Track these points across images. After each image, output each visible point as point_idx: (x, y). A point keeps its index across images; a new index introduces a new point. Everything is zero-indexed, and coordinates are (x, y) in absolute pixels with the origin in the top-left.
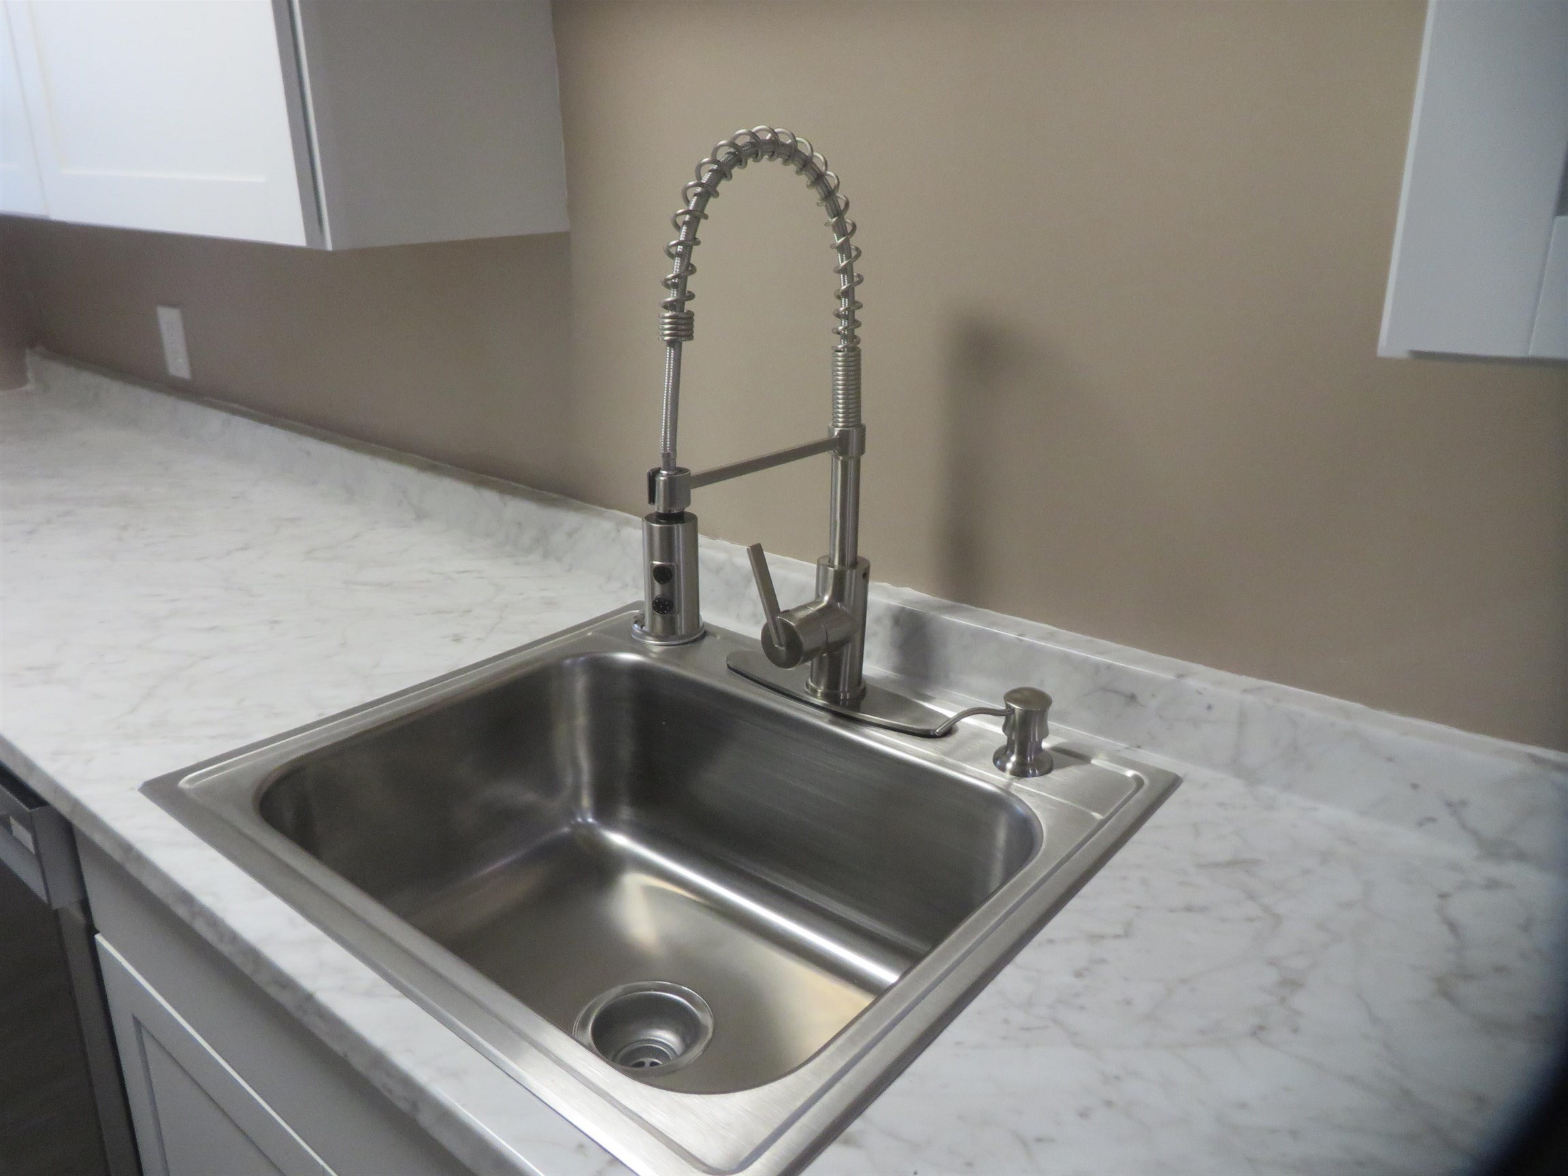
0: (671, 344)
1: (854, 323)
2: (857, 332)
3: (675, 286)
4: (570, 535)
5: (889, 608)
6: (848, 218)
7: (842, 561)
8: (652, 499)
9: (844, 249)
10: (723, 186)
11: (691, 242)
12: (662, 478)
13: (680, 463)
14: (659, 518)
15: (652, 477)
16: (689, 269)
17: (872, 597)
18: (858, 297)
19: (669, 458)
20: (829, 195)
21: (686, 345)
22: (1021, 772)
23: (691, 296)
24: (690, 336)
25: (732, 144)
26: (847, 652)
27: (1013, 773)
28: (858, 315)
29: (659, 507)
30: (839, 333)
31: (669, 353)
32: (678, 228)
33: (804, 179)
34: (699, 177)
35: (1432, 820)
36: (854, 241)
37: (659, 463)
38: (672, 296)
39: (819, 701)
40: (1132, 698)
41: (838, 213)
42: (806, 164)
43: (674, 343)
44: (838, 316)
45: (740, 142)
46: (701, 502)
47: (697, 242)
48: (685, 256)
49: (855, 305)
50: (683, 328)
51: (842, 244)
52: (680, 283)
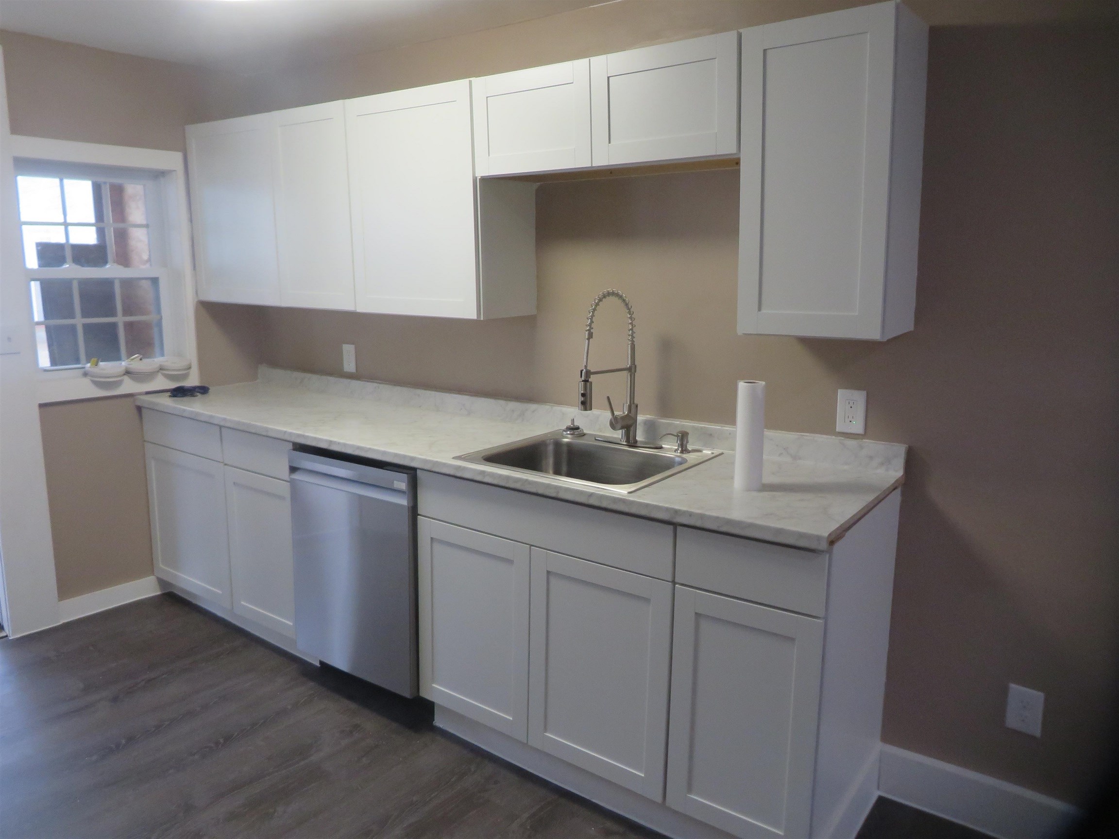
0: (587, 339)
1: (633, 337)
2: (634, 339)
3: (589, 326)
4: (533, 412)
5: (643, 420)
6: (632, 310)
7: (630, 403)
8: (581, 376)
9: (631, 318)
10: (601, 303)
11: (592, 316)
12: (583, 372)
13: (588, 368)
14: (583, 381)
15: (581, 372)
16: (592, 322)
17: (638, 418)
18: (634, 331)
19: (586, 367)
20: (627, 305)
21: (590, 340)
22: (682, 452)
23: (592, 328)
24: (592, 337)
25: (603, 293)
26: (632, 429)
27: (680, 453)
28: (634, 335)
29: (583, 379)
30: (629, 340)
31: (587, 341)
32: (590, 313)
33: (620, 301)
34: (595, 301)
35: (782, 454)
36: (633, 316)
37: (583, 368)
38: (588, 328)
39: (625, 443)
40: (711, 435)
41: (629, 309)
42: (620, 297)
43: (588, 339)
44: (629, 335)
45: (605, 293)
46: (592, 378)
47: (594, 316)
48: (591, 319)
49: (633, 332)
50: (591, 336)
51: (630, 317)
52: (590, 325)
